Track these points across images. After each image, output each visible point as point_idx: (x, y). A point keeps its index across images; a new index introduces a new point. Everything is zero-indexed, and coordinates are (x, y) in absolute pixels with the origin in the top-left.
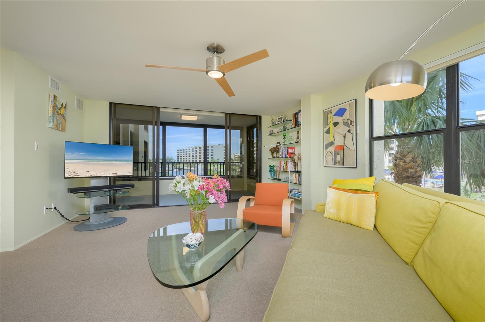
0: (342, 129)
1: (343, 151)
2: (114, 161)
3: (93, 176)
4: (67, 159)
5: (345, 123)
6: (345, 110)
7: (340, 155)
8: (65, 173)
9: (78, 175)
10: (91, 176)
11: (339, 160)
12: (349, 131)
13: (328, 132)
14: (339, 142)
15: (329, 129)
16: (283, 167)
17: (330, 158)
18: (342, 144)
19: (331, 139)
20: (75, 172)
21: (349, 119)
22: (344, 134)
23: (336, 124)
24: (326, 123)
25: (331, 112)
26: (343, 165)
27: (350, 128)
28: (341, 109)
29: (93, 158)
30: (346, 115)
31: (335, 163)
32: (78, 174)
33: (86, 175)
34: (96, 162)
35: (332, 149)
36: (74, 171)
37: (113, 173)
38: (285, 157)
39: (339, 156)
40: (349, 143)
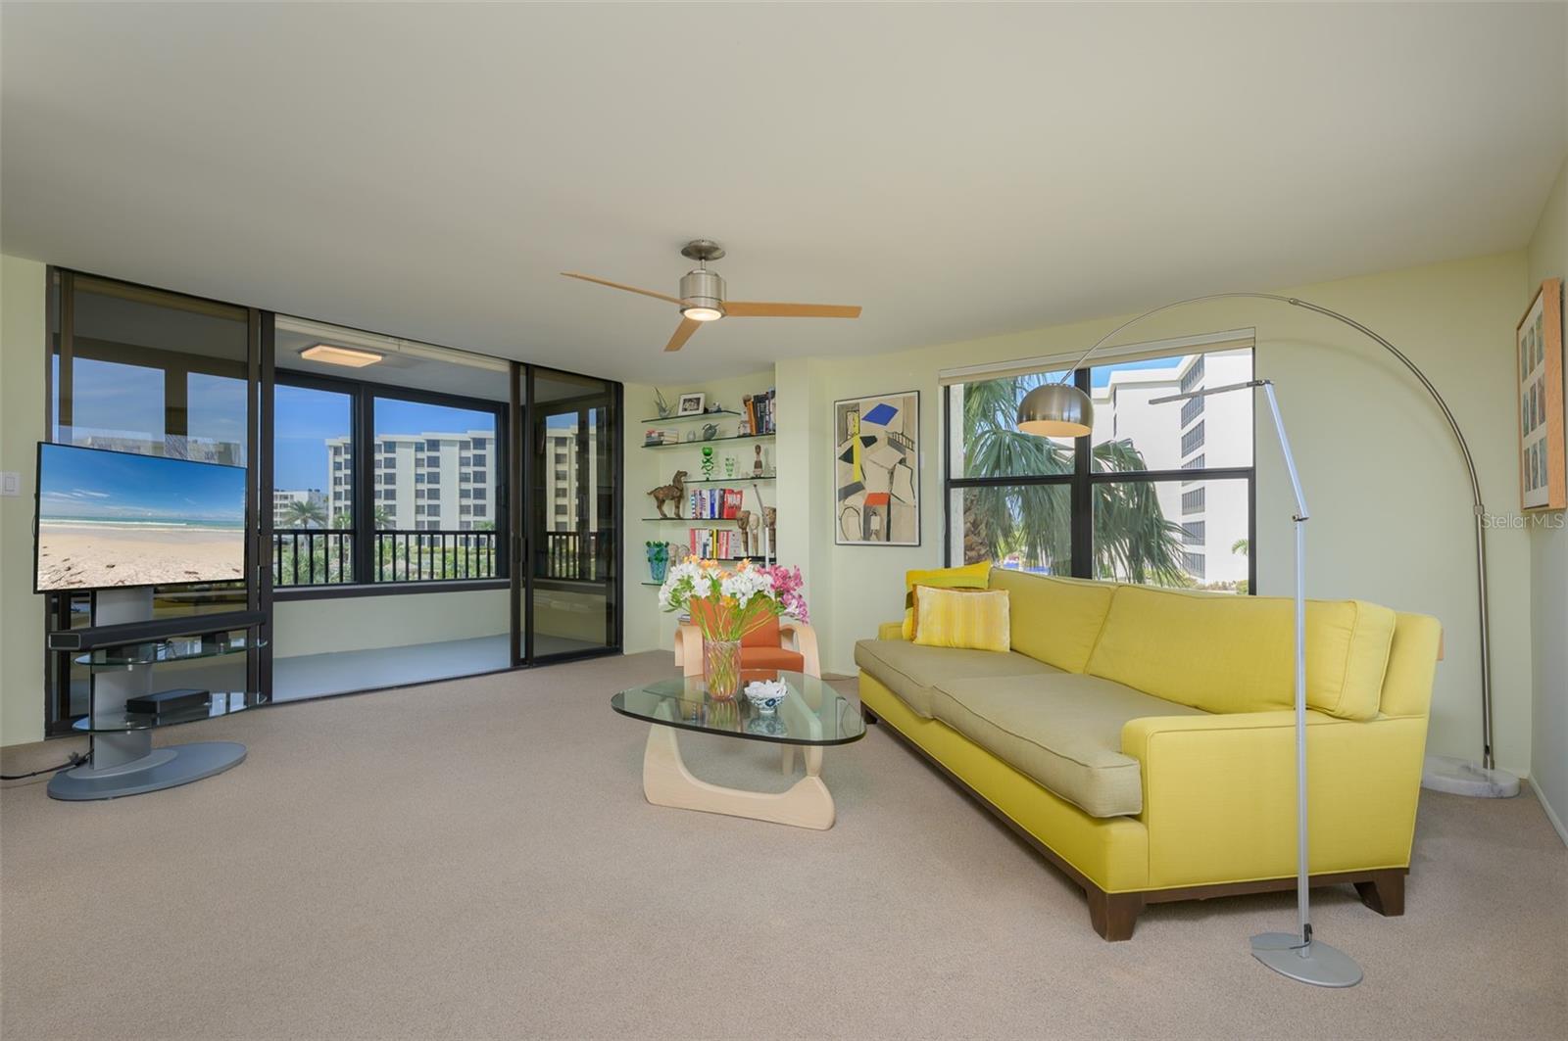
0: (883, 453)
1: (886, 507)
2: (190, 522)
3: (127, 583)
4: (46, 517)
5: (893, 443)
6: (892, 412)
7: (880, 515)
8: (39, 573)
9: (81, 582)
10: (120, 584)
11: (878, 528)
12: (902, 462)
13: (848, 457)
14: (876, 484)
15: (851, 450)
16: (705, 545)
17: (854, 524)
18: (886, 491)
19: (857, 477)
20: (69, 569)
21: (902, 434)
22: (890, 467)
23: (869, 441)
24: (844, 434)
25: (855, 409)
26: (888, 539)
27: (905, 454)
28: (881, 406)
29: (129, 514)
30: (896, 424)
31: (867, 533)
32: (79, 578)
33: (105, 582)
34: (136, 526)
35: (857, 500)
36: (67, 564)
37: (187, 572)
38: (712, 518)
39: (878, 518)
40: (903, 488)
